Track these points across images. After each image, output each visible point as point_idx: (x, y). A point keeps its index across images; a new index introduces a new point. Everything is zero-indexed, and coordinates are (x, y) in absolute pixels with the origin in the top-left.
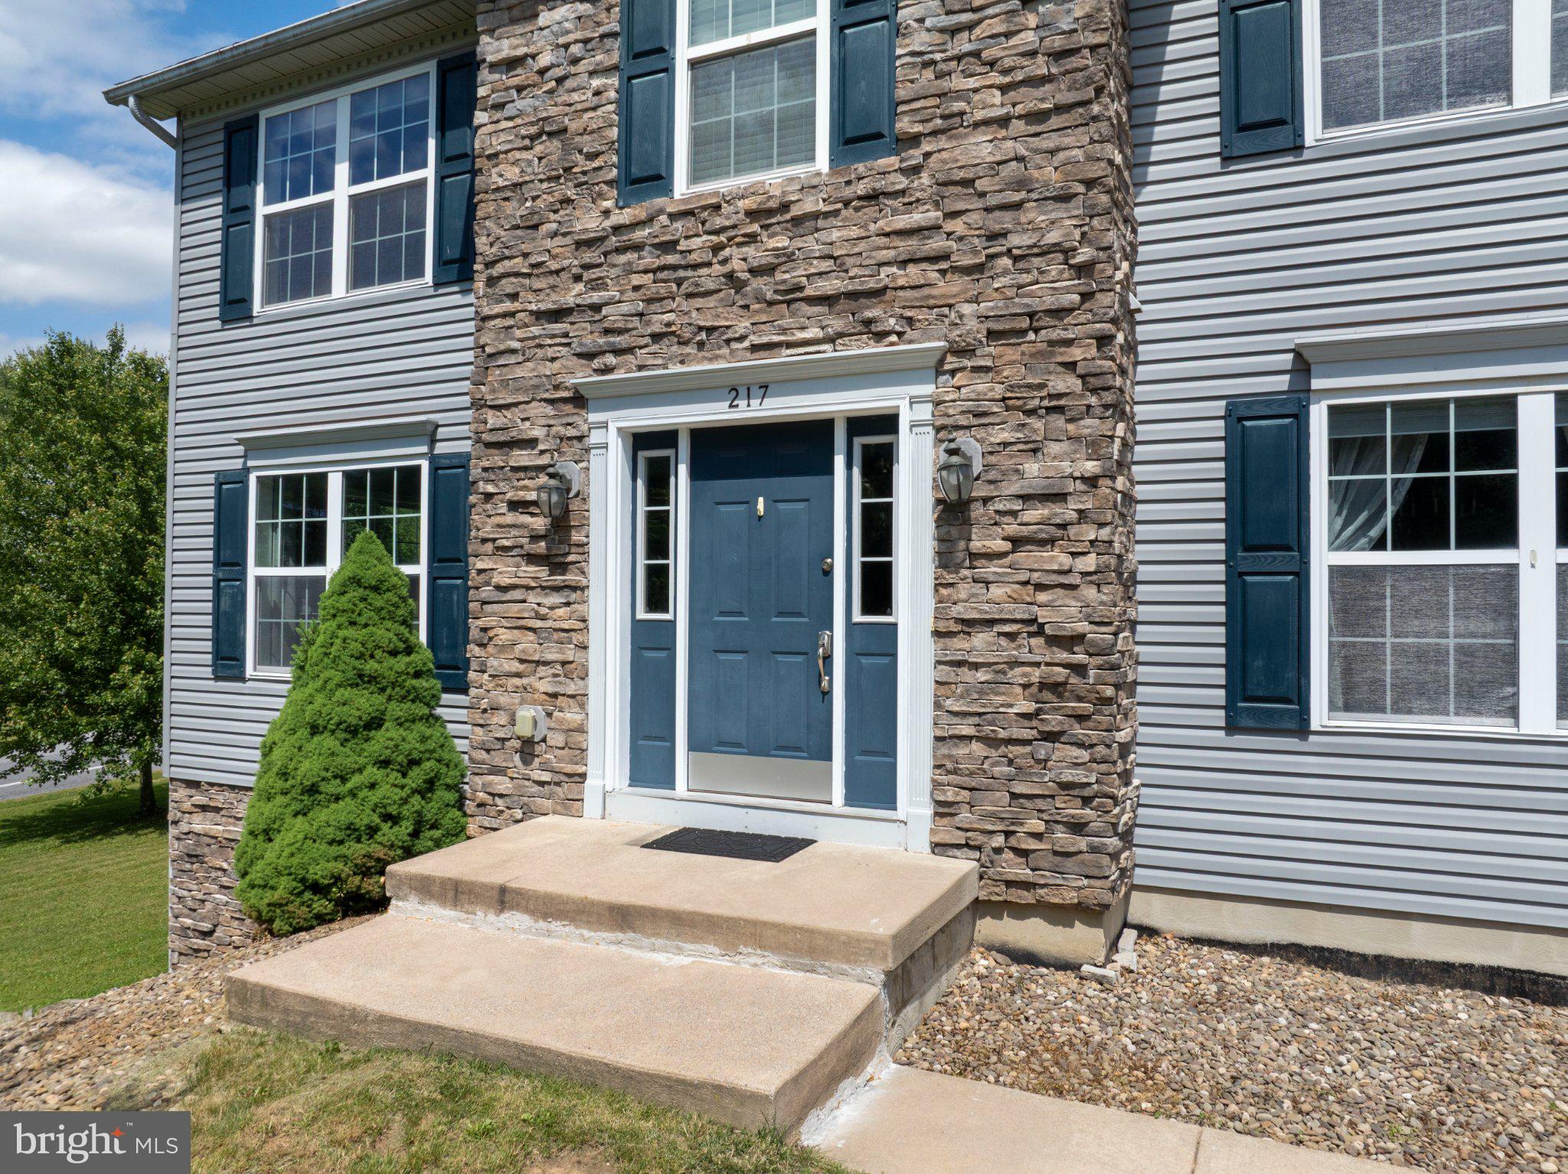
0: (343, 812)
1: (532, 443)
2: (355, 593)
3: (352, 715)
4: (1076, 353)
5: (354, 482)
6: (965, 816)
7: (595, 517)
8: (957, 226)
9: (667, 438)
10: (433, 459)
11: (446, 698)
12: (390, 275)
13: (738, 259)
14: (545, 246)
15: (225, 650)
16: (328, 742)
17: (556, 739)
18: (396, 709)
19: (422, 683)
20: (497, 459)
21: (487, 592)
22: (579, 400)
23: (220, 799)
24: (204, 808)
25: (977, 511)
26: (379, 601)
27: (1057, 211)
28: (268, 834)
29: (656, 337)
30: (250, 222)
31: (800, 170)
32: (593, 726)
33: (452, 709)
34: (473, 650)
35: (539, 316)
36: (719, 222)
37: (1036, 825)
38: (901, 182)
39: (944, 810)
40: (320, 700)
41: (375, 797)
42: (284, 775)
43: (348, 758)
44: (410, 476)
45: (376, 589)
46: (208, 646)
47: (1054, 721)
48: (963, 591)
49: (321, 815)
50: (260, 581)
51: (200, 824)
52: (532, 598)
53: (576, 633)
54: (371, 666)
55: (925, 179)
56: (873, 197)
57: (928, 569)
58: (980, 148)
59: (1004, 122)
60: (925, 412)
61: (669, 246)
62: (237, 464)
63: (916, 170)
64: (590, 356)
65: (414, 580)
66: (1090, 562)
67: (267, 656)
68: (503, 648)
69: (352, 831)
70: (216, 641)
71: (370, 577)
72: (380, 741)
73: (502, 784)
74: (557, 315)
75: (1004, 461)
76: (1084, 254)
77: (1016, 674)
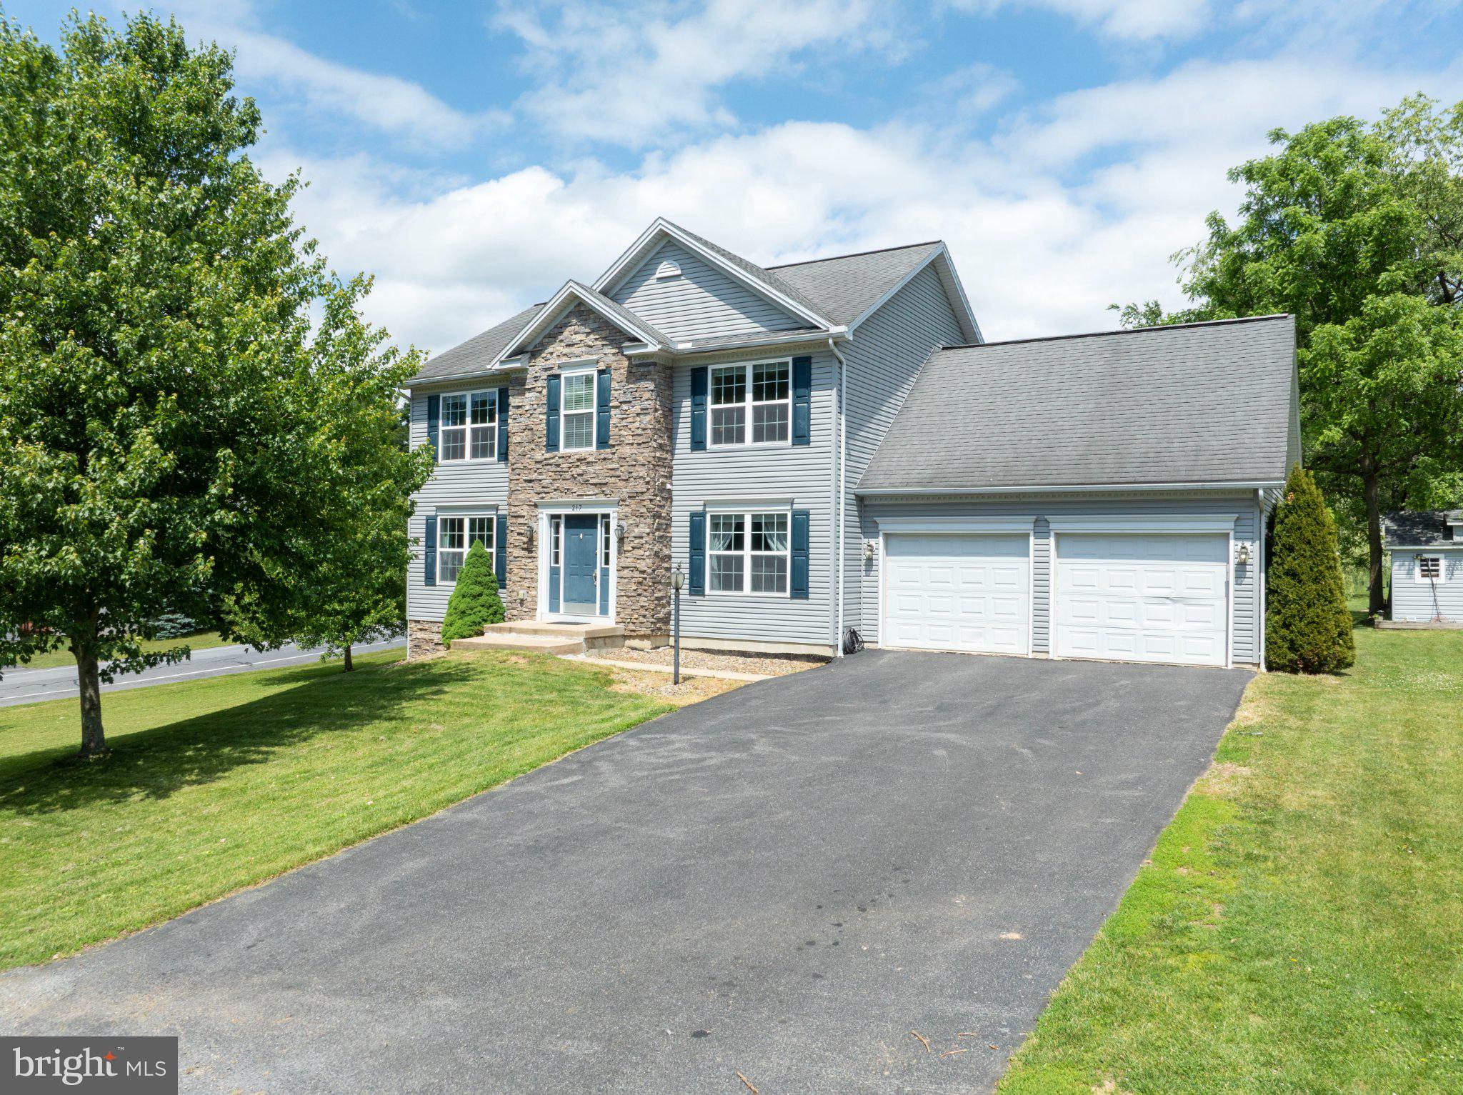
0: (472, 618)
1: (523, 517)
2: (474, 558)
3: (474, 593)
4: (645, 503)
5: (473, 521)
6: (622, 615)
7: (540, 537)
8: (622, 469)
9: (558, 517)
10: (497, 515)
11: (500, 590)
12: (484, 455)
13: (575, 471)
14: (526, 461)
15: (429, 576)
16: (468, 600)
17: (529, 599)
18: (486, 591)
19: (494, 585)
20: (514, 520)
21: (511, 558)
22: (536, 506)
23: (427, 626)
24: (421, 630)
25: (626, 540)
26: (481, 560)
27: (641, 468)
28: (451, 625)
29: (555, 490)
30: (437, 431)
31: (589, 449)
32: (539, 596)
33: (503, 594)
34: (507, 575)
35: (526, 481)
36: (570, 461)
37: (636, 616)
38: (611, 456)
39: (618, 613)
40: (465, 588)
41: (480, 614)
42: (455, 609)
43: (473, 604)
44: (490, 520)
45: (481, 557)
46: (423, 574)
47: (640, 591)
48: (622, 560)
49: (466, 619)
50: (441, 553)
51: (420, 635)
52: (524, 560)
53: (534, 570)
54: (479, 579)
55: (616, 456)
56: (605, 459)
57: (616, 553)
58: (627, 450)
59: (632, 444)
60: (616, 515)
61: (558, 466)
62: (434, 513)
63: (614, 454)
64: (539, 494)
65: (491, 553)
66: (647, 553)
67: (443, 578)
68: (516, 574)
69: (474, 623)
70: (426, 573)
71: (479, 553)
72: (482, 600)
73: (515, 612)
74: (530, 481)
75: (631, 528)
76: (648, 479)
77: (633, 580)
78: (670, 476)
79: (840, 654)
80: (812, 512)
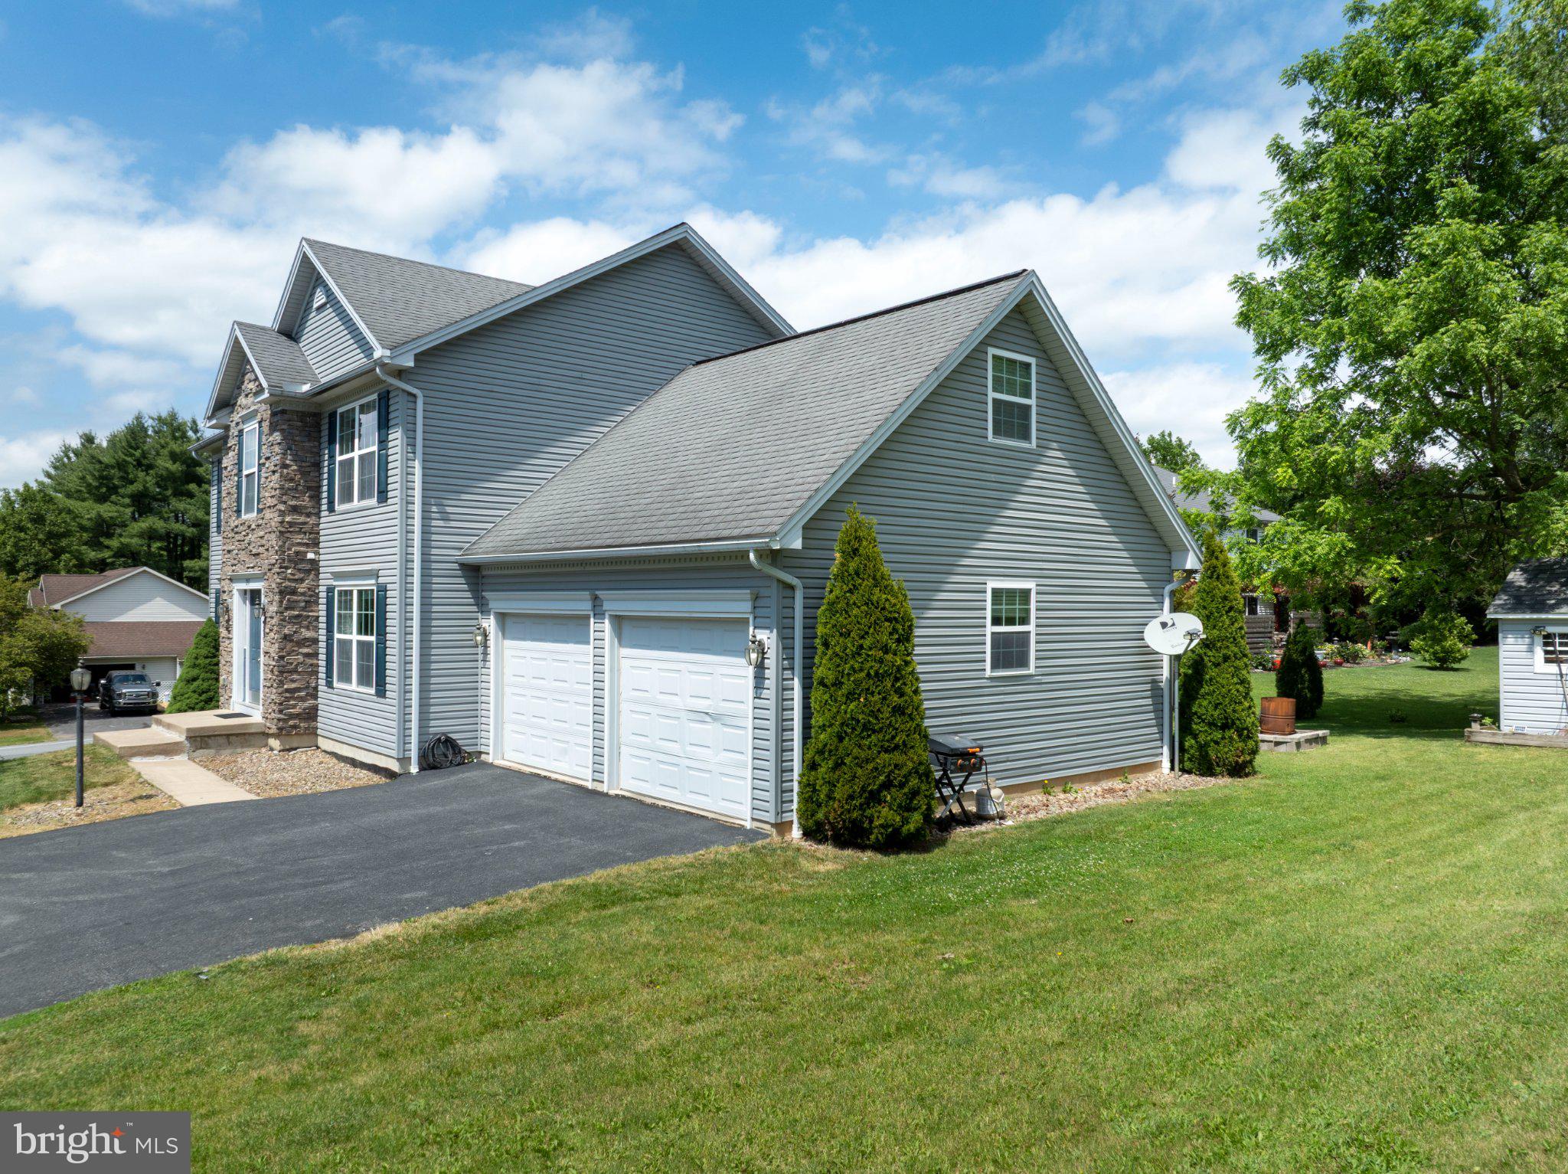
13: (247, 540)
17: (229, 686)
21: (221, 639)
22: (231, 580)
31: (254, 515)
32: (233, 682)
34: (220, 657)
35: (228, 551)
47: (272, 682)
53: (231, 653)
58: (268, 515)
66: (276, 637)
75: (269, 606)
76: (276, 549)
78: (315, 544)
79: (414, 769)
80: (389, 587)
